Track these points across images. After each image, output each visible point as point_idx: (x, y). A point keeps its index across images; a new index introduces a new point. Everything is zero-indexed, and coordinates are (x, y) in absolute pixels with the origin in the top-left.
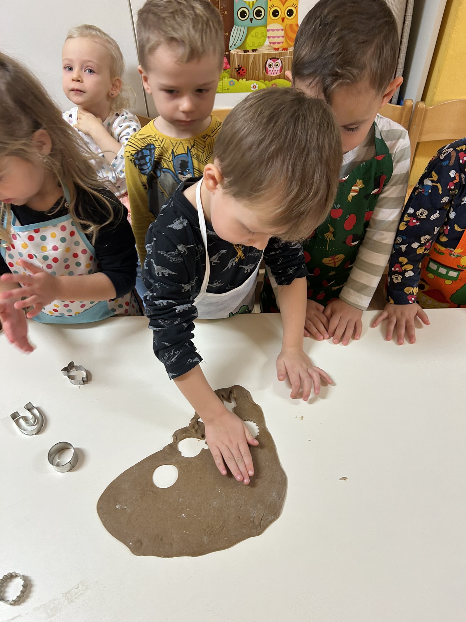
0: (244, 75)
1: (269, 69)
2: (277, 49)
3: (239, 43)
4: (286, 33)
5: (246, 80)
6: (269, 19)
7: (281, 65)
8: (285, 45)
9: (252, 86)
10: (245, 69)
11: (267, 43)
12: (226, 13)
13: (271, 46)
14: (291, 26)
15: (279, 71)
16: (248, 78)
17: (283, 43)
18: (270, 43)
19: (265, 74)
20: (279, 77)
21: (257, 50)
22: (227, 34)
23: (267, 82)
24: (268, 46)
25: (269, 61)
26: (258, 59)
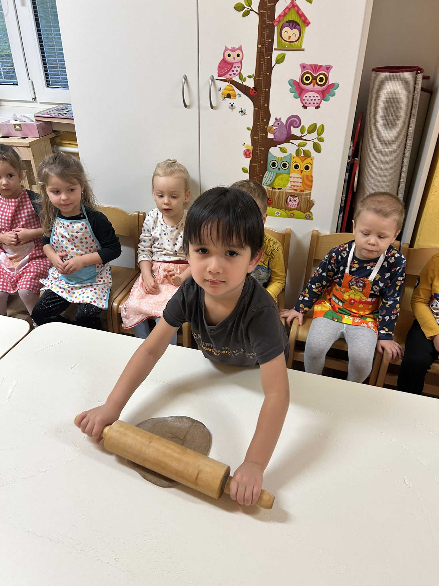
0: (271, 204)
1: (289, 203)
2: (296, 190)
3: (269, 183)
4: (303, 180)
5: (272, 208)
6: (291, 170)
7: (298, 201)
8: (302, 188)
9: (276, 212)
10: (272, 200)
11: (289, 185)
12: (262, 162)
13: (292, 188)
14: (307, 176)
15: (296, 205)
16: (273, 207)
17: (300, 186)
18: (291, 186)
19: (286, 205)
20: (297, 209)
21: (281, 188)
22: (261, 175)
23: (287, 211)
24: (290, 187)
25: (290, 197)
26: (282, 195)
